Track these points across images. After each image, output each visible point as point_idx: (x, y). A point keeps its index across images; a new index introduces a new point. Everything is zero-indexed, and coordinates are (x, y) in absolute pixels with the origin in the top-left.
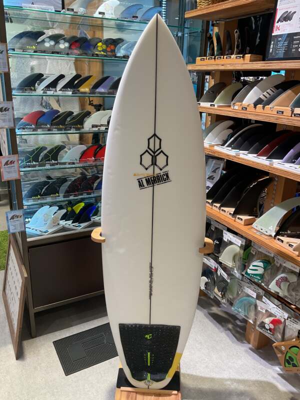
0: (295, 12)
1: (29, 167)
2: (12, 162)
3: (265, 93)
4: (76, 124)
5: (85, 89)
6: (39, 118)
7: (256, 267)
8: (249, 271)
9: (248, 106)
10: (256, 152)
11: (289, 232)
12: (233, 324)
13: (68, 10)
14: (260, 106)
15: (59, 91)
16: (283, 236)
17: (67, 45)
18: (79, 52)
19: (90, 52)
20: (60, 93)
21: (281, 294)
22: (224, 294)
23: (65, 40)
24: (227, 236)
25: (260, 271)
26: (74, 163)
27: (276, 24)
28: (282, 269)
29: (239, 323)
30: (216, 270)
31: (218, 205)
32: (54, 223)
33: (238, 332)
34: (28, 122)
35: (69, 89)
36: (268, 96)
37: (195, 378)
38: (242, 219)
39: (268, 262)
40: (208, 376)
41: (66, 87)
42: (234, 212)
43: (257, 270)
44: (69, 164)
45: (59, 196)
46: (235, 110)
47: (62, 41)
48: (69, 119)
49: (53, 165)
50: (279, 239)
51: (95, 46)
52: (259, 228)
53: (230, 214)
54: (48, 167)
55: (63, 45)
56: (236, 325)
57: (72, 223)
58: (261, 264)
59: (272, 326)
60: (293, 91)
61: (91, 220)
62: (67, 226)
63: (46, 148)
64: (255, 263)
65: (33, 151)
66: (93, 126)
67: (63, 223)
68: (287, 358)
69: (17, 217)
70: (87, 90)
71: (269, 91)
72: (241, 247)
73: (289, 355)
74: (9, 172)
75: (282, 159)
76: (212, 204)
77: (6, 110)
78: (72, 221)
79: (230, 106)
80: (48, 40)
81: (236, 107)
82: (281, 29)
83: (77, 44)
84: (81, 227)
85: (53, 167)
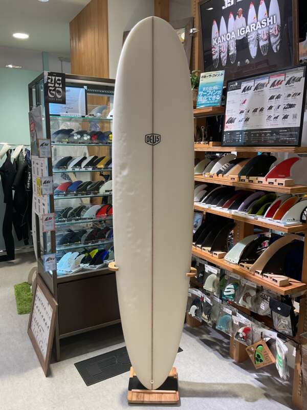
0: (236, 118)
1: (61, 222)
2: (50, 218)
3: (223, 167)
4: (94, 190)
5: (101, 166)
6: (68, 187)
7: (229, 290)
8: (225, 294)
9: (213, 175)
10: (222, 205)
11: (248, 260)
12: (220, 346)
13: (90, 115)
14: (220, 175)
15: (84, 167)
16: (244, 263)
17: (89, 137)
18: (96, 142)
19: (104, 141)
20: (83, 169)
21: (247, 307)
22: (210, 316)
23: (88, 134)
24: (208, 268)
25: (232, 292)
26: (92, 218)
27: (226, 125)
28: (246, 287)
29: (225, 345)
30: (203, 298)
31: (200, 246)
32: (76, 265)
33: (223, 351)
34: (60, 190)
35: (90, 167)
36: (225, 168)
37: (189, 383)
38: (216, 254)
39: (237, 284)
40: (200, 382)
41: (87, 165)
42: (211, 250)
43: (230, 291)
44: (89, 219)
45: (81, 243)
46: (205, 177)
47: (85, 135)
48: (88, 187)
49: (77, 220)
50: (241, 265)
51: (108, 137)
52: (228, 260)
53: (209, 251)
54: (73, 221)
55: (86, 138)
56: (222, 347)
57: (90, 265)
58: (232, 286)
59: (244, 334)
60: (240, 165)
61: (103, 263)
62: (85, 267)
63: (72, 208)
64: (228, 287)
65: (63, 210)
66: (106, 191)
67: (82, 265)
68: (256, 356)
69: (51, 259)
70: (102, 166)
71: (225, 165)
72: (218, 275)
73: (257, 353)
74: (48, 226)
75: (237, 209)
76: (196, 245)
77: (48, 182)
78: (89, 264)
79: (202, 175)
80: (76, 134)
81: (206, 176)
82: (228, 128)
83: (96, 136)
84: (96, 268)
85: (77, 222)
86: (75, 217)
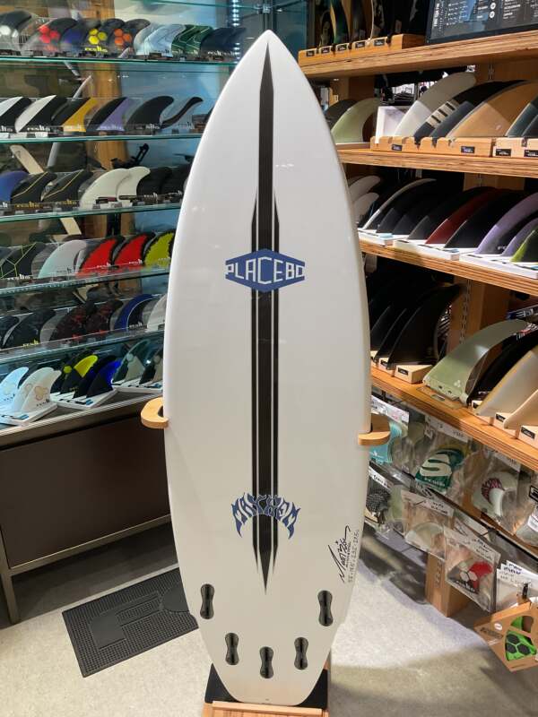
3: (436, 113)
5: (75, 125)
9: (404, 140)
10: (425, 234)
14: (427, 140)
26: (64, 278)
33: (409, 583)
35: (41, 128)
38: (406, 372)
41: (34, 123)
42: (391, 360)
44: (55, 279)
45: (39, 346)
49: (22, 283)
51: (85, 36)
54: (11, 288)
57: (74, 397)
59: (473, 577)
62: (64, 403)
66: (100, 200)
67: (56, 398)
75: (477, 246)
83: (54, 33)
84: (93, 405)
85: (22, 288)
86: (13, 275)
